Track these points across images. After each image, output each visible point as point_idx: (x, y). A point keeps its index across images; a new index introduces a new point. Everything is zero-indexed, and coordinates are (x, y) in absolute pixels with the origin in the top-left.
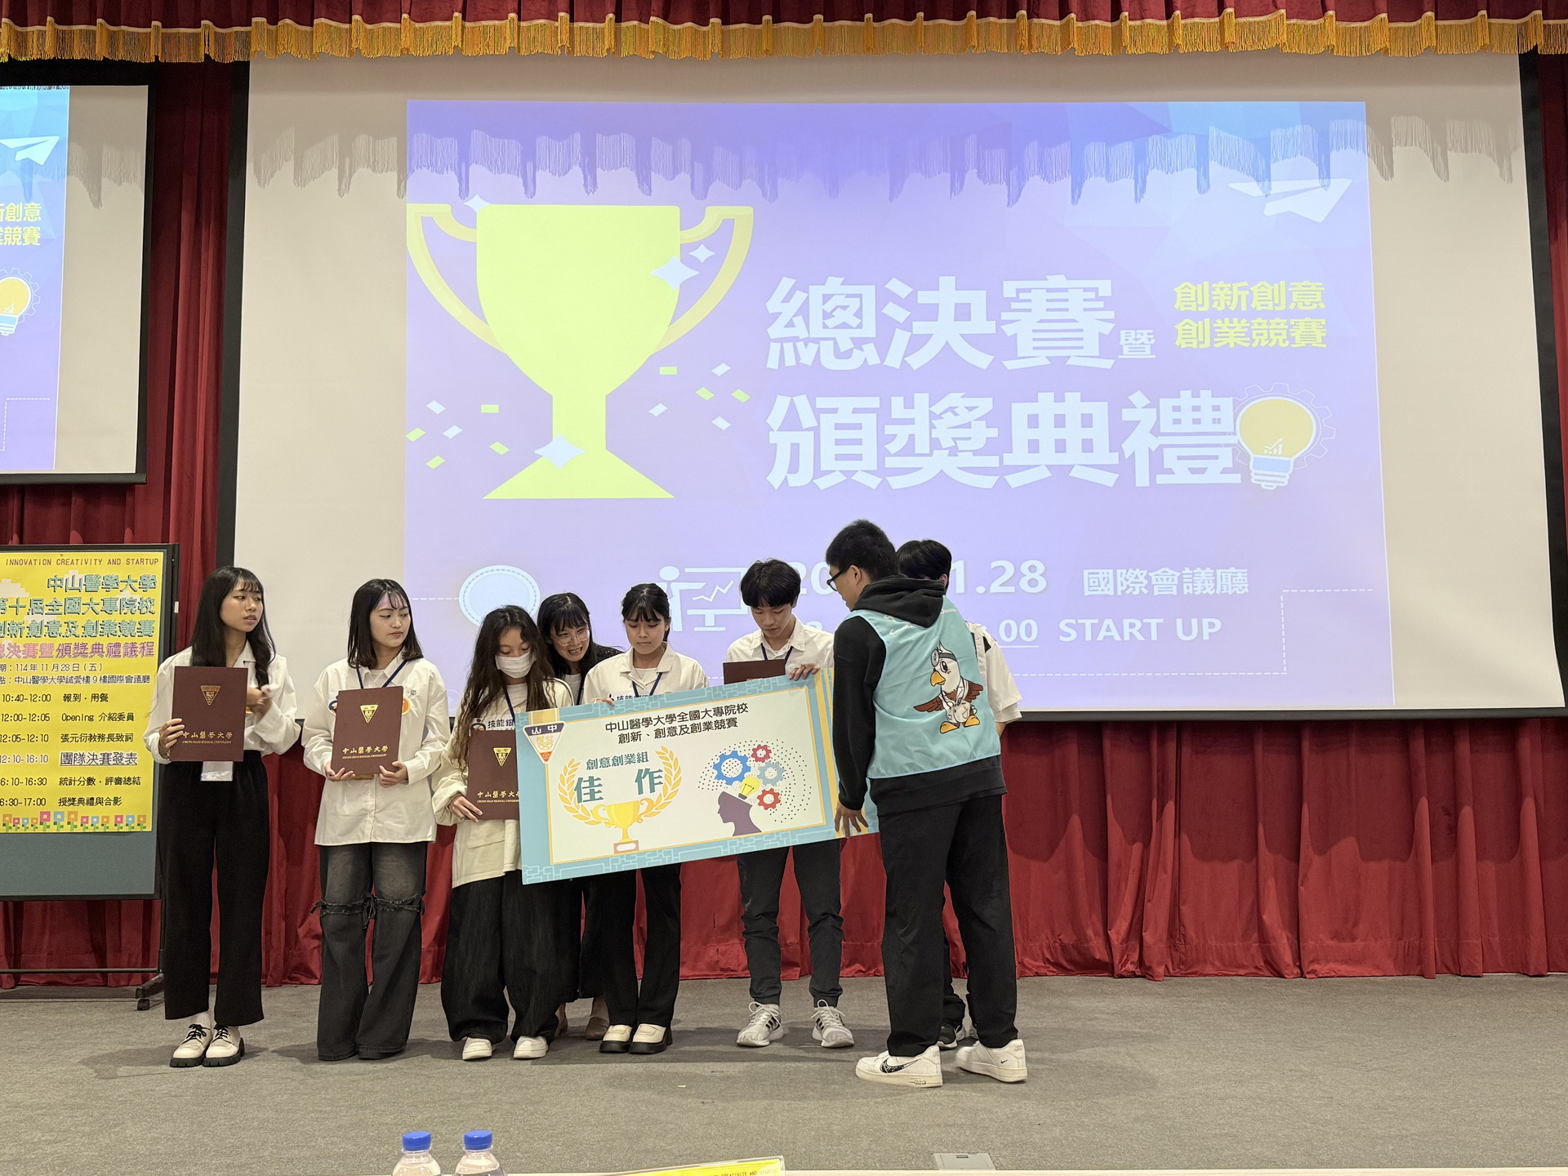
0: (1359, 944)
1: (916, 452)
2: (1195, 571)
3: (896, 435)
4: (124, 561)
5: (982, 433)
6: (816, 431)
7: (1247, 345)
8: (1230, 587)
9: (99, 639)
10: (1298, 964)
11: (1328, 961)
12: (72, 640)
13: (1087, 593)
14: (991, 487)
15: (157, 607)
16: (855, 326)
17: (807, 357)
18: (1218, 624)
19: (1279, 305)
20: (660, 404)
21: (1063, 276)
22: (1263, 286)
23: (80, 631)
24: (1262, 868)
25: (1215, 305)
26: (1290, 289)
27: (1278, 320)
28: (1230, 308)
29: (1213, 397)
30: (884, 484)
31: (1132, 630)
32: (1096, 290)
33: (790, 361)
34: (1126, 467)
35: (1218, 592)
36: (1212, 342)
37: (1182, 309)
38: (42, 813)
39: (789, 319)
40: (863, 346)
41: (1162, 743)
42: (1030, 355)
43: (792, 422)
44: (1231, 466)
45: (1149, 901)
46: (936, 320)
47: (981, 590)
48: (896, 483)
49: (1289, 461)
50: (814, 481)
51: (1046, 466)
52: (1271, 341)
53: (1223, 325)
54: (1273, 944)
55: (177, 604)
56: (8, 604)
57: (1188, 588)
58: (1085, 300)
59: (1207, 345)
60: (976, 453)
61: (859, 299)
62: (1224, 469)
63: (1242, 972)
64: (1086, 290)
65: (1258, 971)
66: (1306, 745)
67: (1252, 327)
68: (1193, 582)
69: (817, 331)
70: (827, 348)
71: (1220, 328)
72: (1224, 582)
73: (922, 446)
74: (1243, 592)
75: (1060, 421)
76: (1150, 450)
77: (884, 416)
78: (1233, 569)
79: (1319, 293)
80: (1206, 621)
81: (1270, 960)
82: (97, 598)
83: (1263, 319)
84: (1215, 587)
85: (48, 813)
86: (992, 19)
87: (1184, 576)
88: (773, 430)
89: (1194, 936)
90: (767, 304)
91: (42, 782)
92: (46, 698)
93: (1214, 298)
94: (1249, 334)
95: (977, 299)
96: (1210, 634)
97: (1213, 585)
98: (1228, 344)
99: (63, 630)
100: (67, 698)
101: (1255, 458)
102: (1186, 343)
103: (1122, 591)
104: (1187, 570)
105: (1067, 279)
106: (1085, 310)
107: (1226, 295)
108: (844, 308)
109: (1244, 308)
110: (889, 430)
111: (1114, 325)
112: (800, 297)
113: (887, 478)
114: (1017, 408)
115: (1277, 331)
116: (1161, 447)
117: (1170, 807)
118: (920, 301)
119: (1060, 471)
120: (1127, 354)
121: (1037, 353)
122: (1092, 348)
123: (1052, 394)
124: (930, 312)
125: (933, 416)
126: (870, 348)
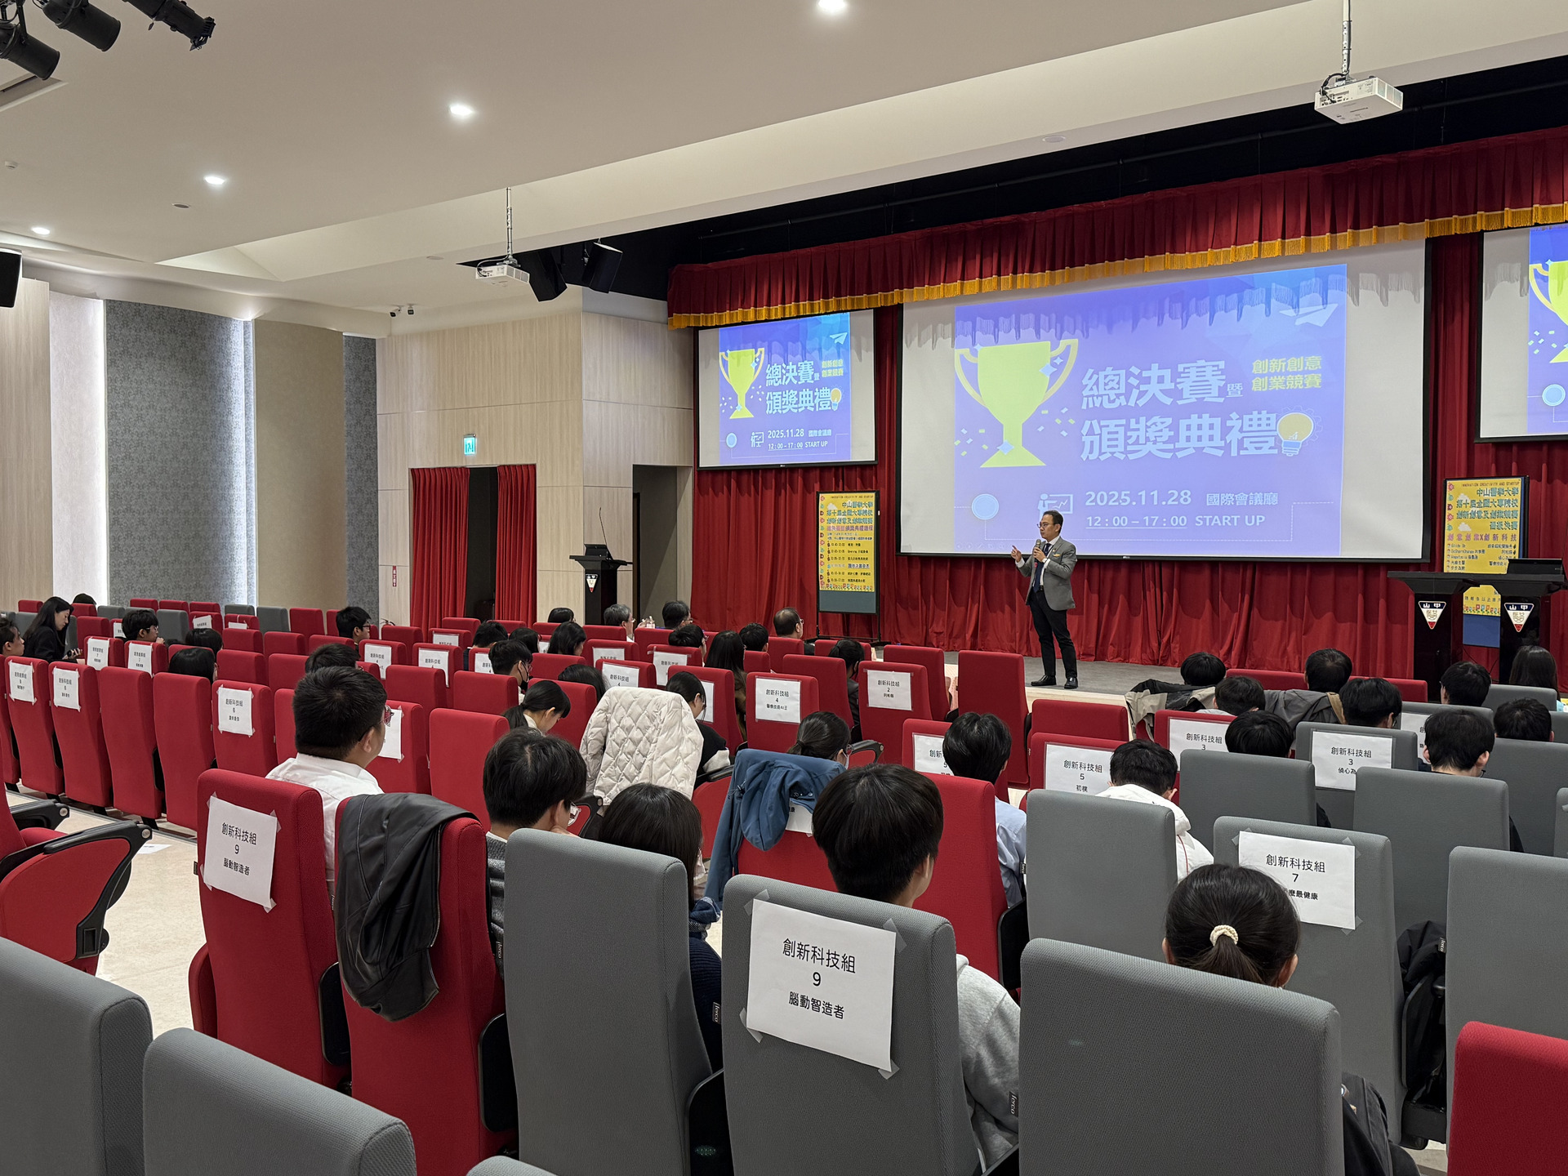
1: (1140, 443)
2: (1254, 494)
3: (1132, 436)
5: (1167, 434)
6: (1100, 435)
7: (1284, 388)
8: (1270, 501)
9: (857, 524)
12: (850, 525)
13: (1208, 504)
14: (1170, 458)
16: (1117, 389)
17: (1097, 405)
18: (1263, 518)
19: (1299, 368)
20: (1042, 427)
21: (1203, 361)
22: (1294, 360)
25: (1269, 371)
26: (1305, 360)
27: (1299, 376)
28: (1277, 371)
29: (1267, 413)
30: (1128, 459)
31: (1227, 521)
32: (1218, 366)
33: (1091, 406)
34: (1227, 447)
35: (1264, 504)
36: (1268, 388)
37: (1255, 373)
39: (1091, 387)
40: (1120, 397)
42: (1189, 398)
43: (1091, 432)
44: (1273, 445)
46: (1149, 383)
47: (1164, 503)
48: (1131, 457)
49: (1300, 442)
50: (1099, 457)
51: (1193, 448)
52: (1295, 386)
53: (1274, 379)
55: (878, 513)
56: (831, 512)
57: (1252, 502)
58: (1213, 371)
59: (1266, 389)
60: (1164, 443)
61: (1119, 376)
62: (1271, 447)
64: (1213, 366)
67: (1287, 380)
68: (1253, 500)
69: (1101, 391)
70: (1105, 398)
71: (1272, 381)
72: (1267, 499)
73: (1142, 440)
74: (1275, 504)
75: (1200, 427)
76: (1238, 439)
77: (1127, 428)
78: (1271, 494)
79: (1319, 361)
80: (1258, 517)
82: (855, 510)
83: (1292, 376)
85: (846, 584)
87: (1250, 497)
88: (1083, 436)
90: (1082, 381)
91: (843, 574)
93: (1271, 367)
94: (1285, 383)
95: (1167, 373)
96: (1260, 523)
97: (1262, 501)
98: (1275, 388)
99: (847, 521)
100: (849, 544)
101: (1284, 442)
102: (1256, 389)
103: (1224, 503)
104: (1251, 494)
105: (1206, 361)
106: (1213, 376)
107: (1276, 364)
108: (1113, 381)
109: (1283, 370)
110: (1129, 434)
111: (1225, 382)
112: (1095, 377)
113: (1129, 455)
114: (1182, 422)
115: (1299, 381)
116: (1243, 437)
118: (1144, 375)
119: (1199, 450)
120: (1230, 395)
121: (1192, 396)
122: (1215, 392)
123: (1196, 415)
124: (1147, 381)
125: (1147, 427)
126: (1122, 397)
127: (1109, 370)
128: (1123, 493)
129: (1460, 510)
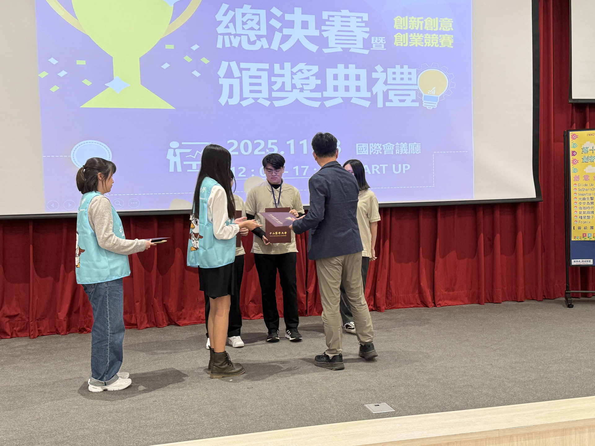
0: (456, 292)
1: (285, 90)
2: (400, 144)
3: (276, 82)
5: (314, 82)
6: (241, 78)
7: (422, 45)
8: (414, 151)
10: (433, 301)
11: (444, 300)
13: (358, 154)
14: (318, 107)
16: (257, 29)
17: (236, 44)
18: (409, 166)
19: (435, 28)
20: (167, 63)
21: (348, 11)
22: (429, 19)
24: (421, 265)
25: (410, 27)
26: (440, 21)
27: (434, 35)
28: (416, 29)
29: (409, 68)
30: (272, 105)
32: (362, 18)
33: (228, 45)
34: (373, 99)
35: (409, 153)
36: (409, 44)
37: (397, 28)
39: (226, 24)
40: (261, 39)
41: (384, 216)
42: (334, 47)
43: (229, 74)
44: (415, 99)
45: (379, 280)
46: (293, 27)
48: (277, 104)
49: (438, 97)
50: (241, 102)
51: (341, 97)
52: (431, 45)
54: (424, 294)
57: (398, 151)
58: (357, 22)
59: (406, 45)
60: (311, 91)
61: (258, 16)
62: (413, 100)
63: (412, 306)
64: (358, 17)
65: (418, 305)
66: (439, 215)
67: (425, 38)
68: (399, 149)
69: (240, 31)
70: (244, 39)
71: (412, 37)
72: (411, 149)
73: (288, 87)
74: (418, 153)
75: (347, 77)
76: (383, 91)
77: (271, 73)
78: (415, 143)
79: (451, 23)
80: (404, 165)
81: (423, 300)
83: (429, 34)
84: (408, 151)
87: (396, 146)
88: (221, 78)
89: (394, 293)
90: (216, 16)
93: (410, 24)
94: (423, 41)
95: (311, 19)
96: (406, 170)
97: (407, 150)
98: (415, 45)
101: (424, 96)
102: (398, 44)
103: (372, 153)
104: (397, 144)
105: (350, 11)
106: (357, 27)
107: (415, 22)
108: (252, 20)
109: (421, 29)
110: (273, 79)
111: (369, 34)
112: (231, 14)
113: (273, 101)
114: (328, 70)
115: (435, 40)
116: (388, 90)
117: (387, 242)
118: (286, 19)
119: (347, 100)
120: (374, 48)
121: (337, 46)
122: (360, 44)
123: (343, 65)
124: (291, 24)
125: (293, 73)
126: (264, 40)
127: (247, 8)
128: (270, 142)
129: (586, 155)
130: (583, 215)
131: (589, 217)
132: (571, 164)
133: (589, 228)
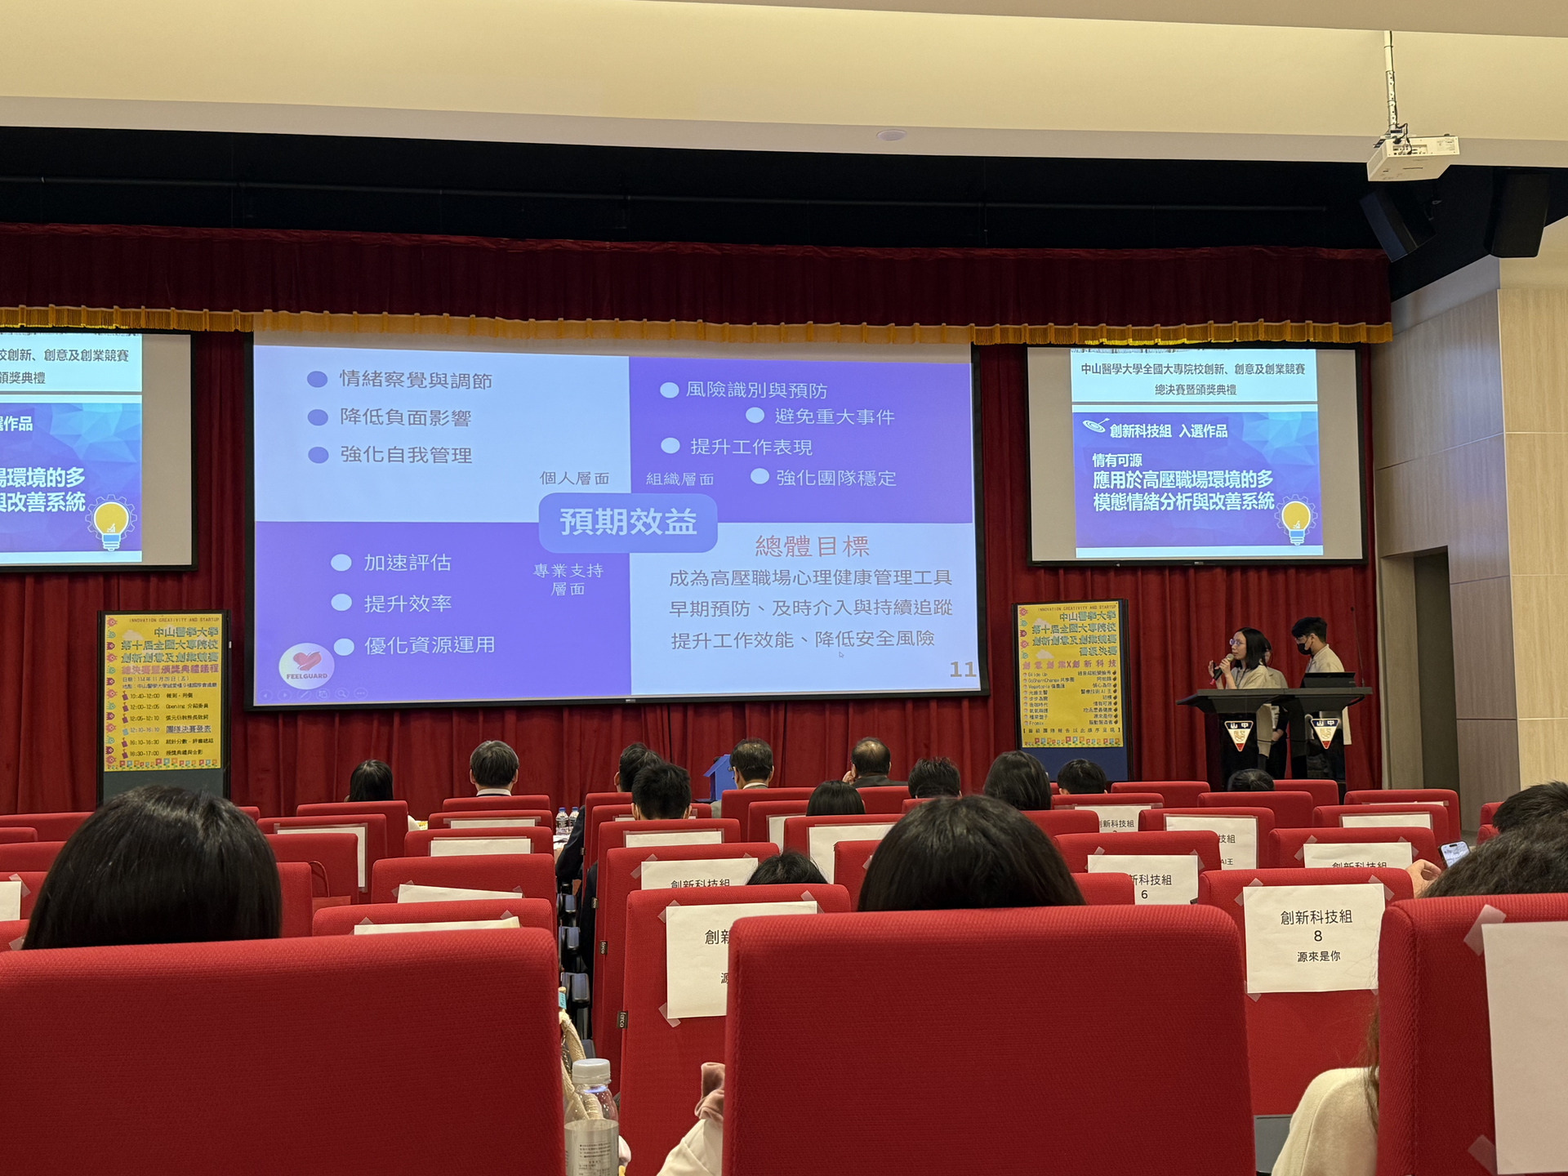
4: (199, 620)
9: (186, 663)
12: (170, 663)
15: (219, 645)
23: (175, 659)
38: (157, 759)
41: (776, 712)
55: (230, 643)
56: (131, 644)
66: (851, 710)
82: (184, 640)
85: (160, 760)
86: (684, 322)
91: (156, 742)
92: (157, 696)
99: (165, 658)
100: (169, 696)
129: (1038, 636)
130: (1035, 714)
131: (1042, 717)
132: (1020, 647)
133: (1042, 730)
